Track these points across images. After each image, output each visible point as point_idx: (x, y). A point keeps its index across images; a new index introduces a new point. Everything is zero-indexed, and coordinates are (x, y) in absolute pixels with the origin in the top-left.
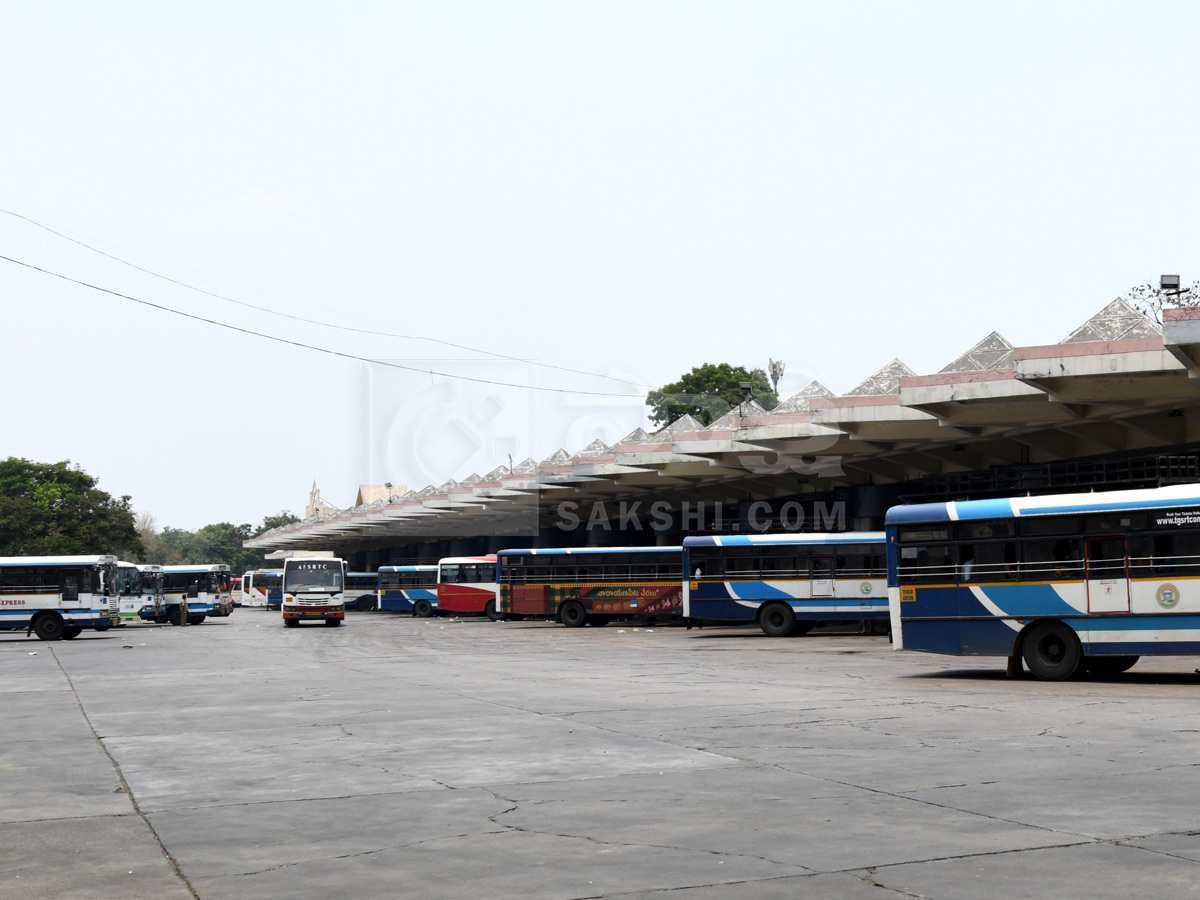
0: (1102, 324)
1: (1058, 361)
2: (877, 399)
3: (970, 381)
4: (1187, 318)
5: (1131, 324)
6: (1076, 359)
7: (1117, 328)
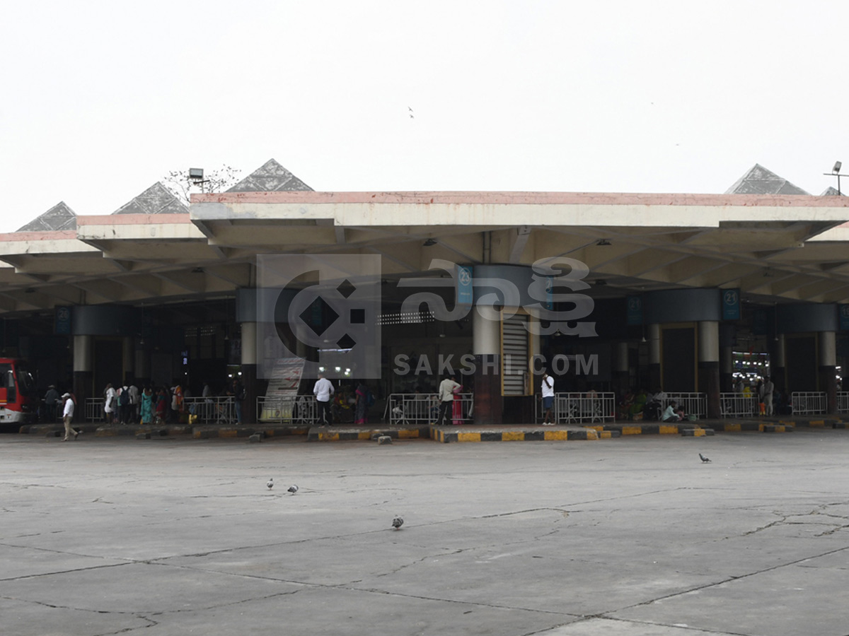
1: (111, 227)
3: (42, 239)
4: (208, 201)
5: (167, 202)
6: (125, 226)
7: (156, 205)
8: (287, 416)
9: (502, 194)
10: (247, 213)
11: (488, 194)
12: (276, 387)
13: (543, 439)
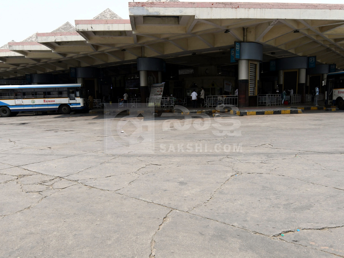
0: (104, 16)
1: (90, 25)
2: (31, 43)
3: (61, 35)
4: (137, 6)
5: (113, 16)
6: (96, 25)
7: (108, 17)
8: (159, 105)
9: (268, 4)
10: (155, 12)
11: (263, 4)
12: (153, 94)
13: (280, 114)
